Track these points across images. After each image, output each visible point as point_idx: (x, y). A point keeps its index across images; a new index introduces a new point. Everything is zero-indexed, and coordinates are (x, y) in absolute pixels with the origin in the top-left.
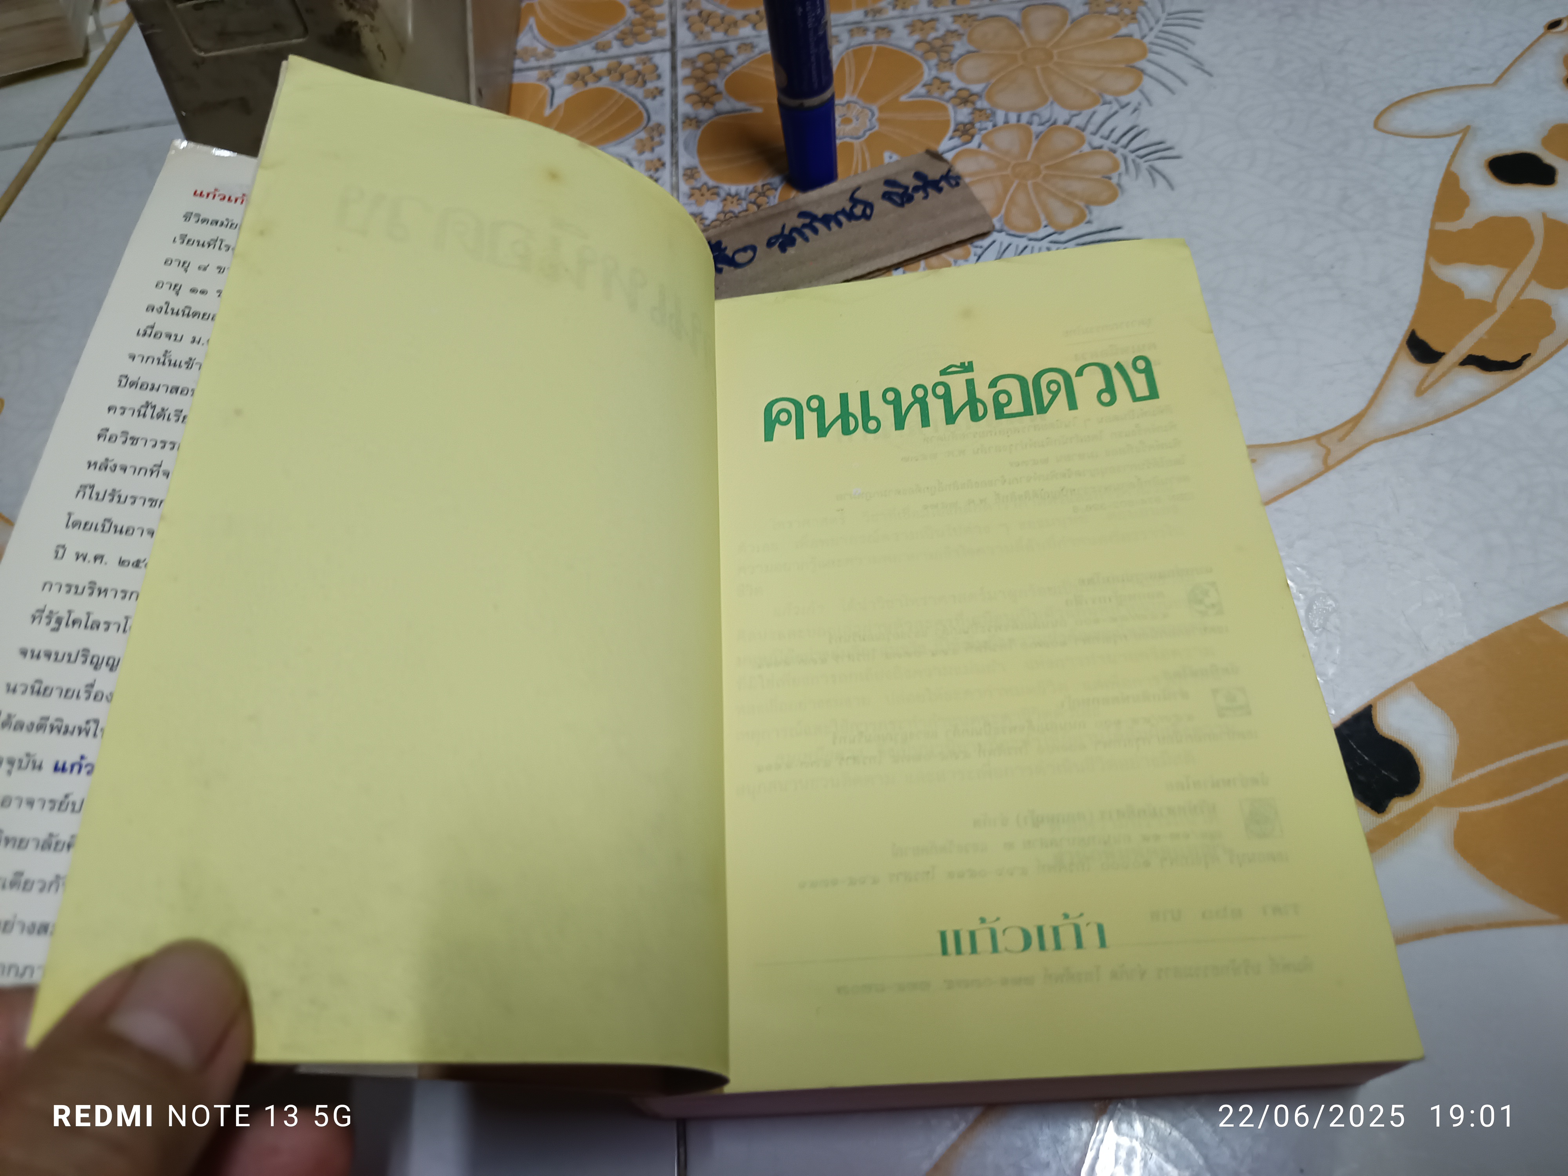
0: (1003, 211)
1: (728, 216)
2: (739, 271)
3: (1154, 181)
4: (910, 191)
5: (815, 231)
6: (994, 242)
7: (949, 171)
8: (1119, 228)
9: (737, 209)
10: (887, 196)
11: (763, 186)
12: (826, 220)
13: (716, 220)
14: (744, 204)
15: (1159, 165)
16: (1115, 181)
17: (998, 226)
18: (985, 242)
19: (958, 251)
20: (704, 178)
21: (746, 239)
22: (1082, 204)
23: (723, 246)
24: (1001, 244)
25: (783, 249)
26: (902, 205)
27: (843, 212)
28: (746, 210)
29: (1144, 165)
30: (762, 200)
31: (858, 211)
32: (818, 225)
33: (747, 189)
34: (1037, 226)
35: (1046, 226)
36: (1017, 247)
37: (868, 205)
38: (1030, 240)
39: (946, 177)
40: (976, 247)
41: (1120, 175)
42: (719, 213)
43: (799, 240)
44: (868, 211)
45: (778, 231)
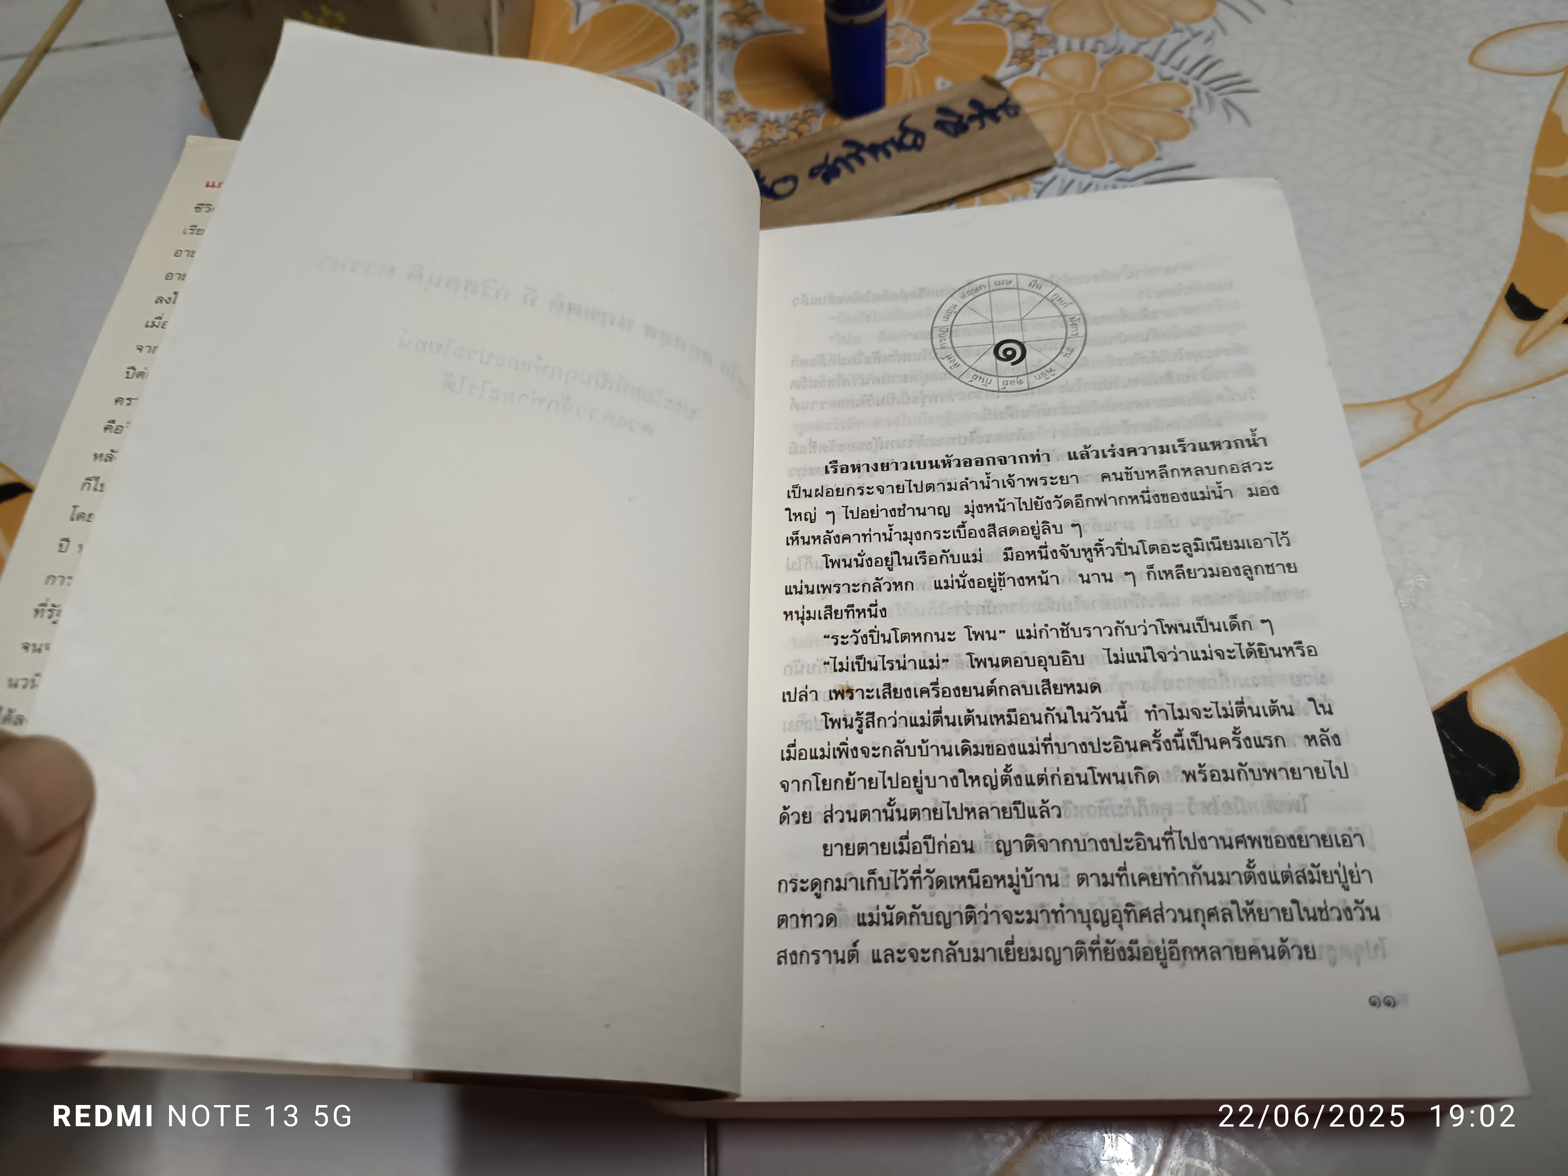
0: (1065, 145)
1: (767, 143)
2: (779, 203)
3: (1229, 116)
4: (965, 120)
5: (862, 161)
6: (1054, 178)
7: (1008, 100)
8: (1191, 166)
9: (776, 136)
10: (939, 125)
11: (805, 112)
12: (874, 149)
13: (754, 148)
14: (784, 131)
15: (1235, 98)
16: (1186, 115)
17: (1060, 160)
18: (1046, 177)
19: (1016, 187)
20: (741, 102)
21: (787, 168)
22: (1150, 139)
23: (765, 175)
24: (1063, 180)
25: (827, 179)
26: (956, 134)
27: (892, 141)
28: (786, 138)
29: (1218, 99)
30: (803, 127)
31: (909, 140)
32: (865, 155)
33: (787, 115)
34: (1102, 161)
35: (1112, 162)
36: (1081, 183)
37: (919, 134)
38: (1095, 176)
39: (1004, 106)
40: (1037, 183)
41: (1192, 108)
42: (757, 141)
43: (844, 171)
44: (919, 141)
45: (820, 160)
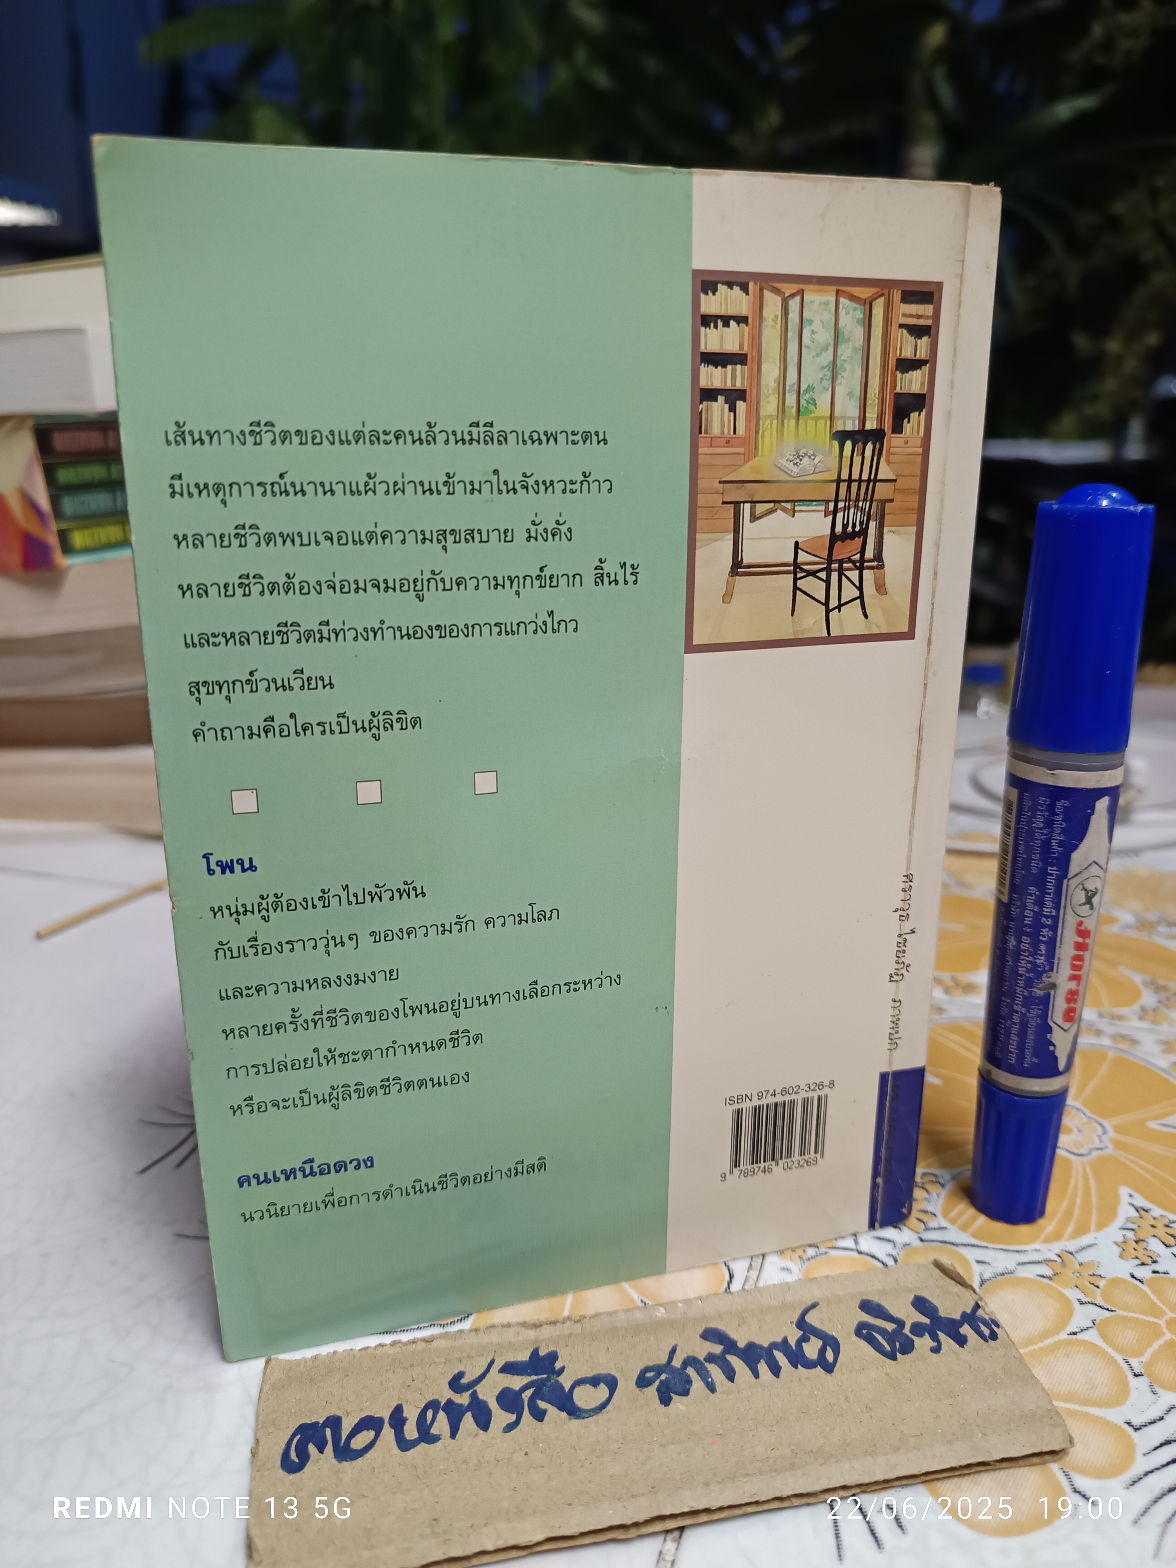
2: (575, 1423)
4: (907, 1331)
5: (730, 1372)
7: (977, 1306)
10: (863, 1331)
12: (753, 1355)
21: (606, 1362)
23: (558, 1365)
25: (664, 1397)
26: (892, 1354)
27: (784, 1346)
32: (734, 1361)
37: (831, 1342)
39: (971, 1318)
43: (698, 1385)
44: (830, 1355)
45: (661, 1356)
